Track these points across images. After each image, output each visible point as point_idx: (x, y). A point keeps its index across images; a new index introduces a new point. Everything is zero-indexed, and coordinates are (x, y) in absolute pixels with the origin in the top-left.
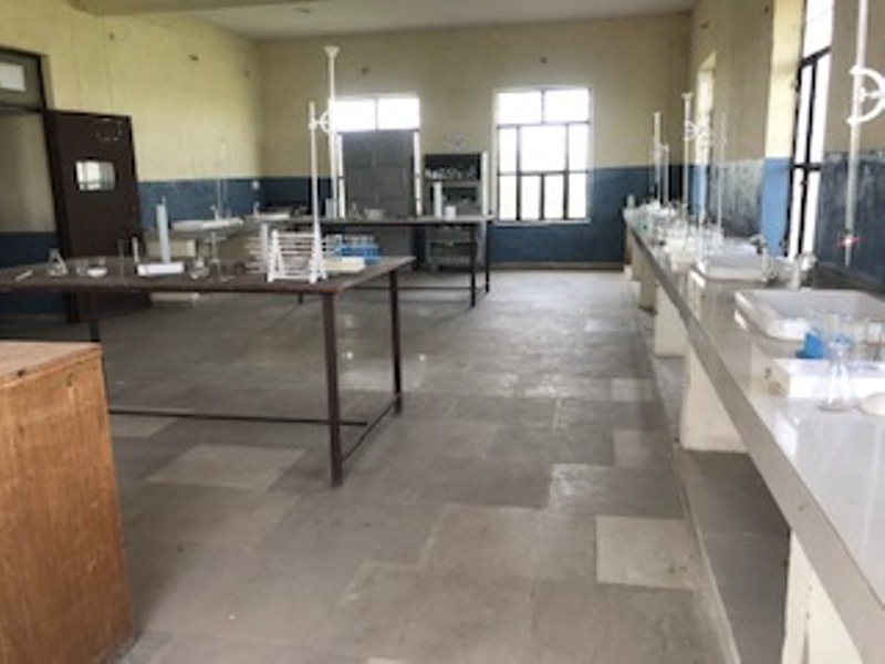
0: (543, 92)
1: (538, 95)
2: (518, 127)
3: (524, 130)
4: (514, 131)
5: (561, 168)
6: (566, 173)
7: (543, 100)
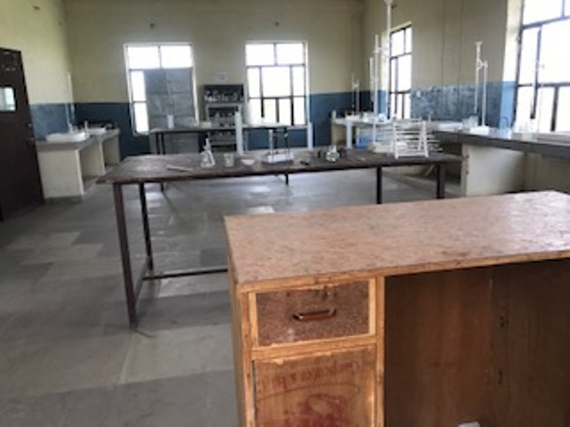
0: (275, 44)
1: (271, 47)
2: (260, 67)
3: (263, 69)
4: (257, 70)
5: (288, 94)
6: (291, 97)
7: (275, 50)
